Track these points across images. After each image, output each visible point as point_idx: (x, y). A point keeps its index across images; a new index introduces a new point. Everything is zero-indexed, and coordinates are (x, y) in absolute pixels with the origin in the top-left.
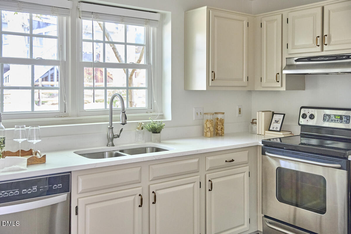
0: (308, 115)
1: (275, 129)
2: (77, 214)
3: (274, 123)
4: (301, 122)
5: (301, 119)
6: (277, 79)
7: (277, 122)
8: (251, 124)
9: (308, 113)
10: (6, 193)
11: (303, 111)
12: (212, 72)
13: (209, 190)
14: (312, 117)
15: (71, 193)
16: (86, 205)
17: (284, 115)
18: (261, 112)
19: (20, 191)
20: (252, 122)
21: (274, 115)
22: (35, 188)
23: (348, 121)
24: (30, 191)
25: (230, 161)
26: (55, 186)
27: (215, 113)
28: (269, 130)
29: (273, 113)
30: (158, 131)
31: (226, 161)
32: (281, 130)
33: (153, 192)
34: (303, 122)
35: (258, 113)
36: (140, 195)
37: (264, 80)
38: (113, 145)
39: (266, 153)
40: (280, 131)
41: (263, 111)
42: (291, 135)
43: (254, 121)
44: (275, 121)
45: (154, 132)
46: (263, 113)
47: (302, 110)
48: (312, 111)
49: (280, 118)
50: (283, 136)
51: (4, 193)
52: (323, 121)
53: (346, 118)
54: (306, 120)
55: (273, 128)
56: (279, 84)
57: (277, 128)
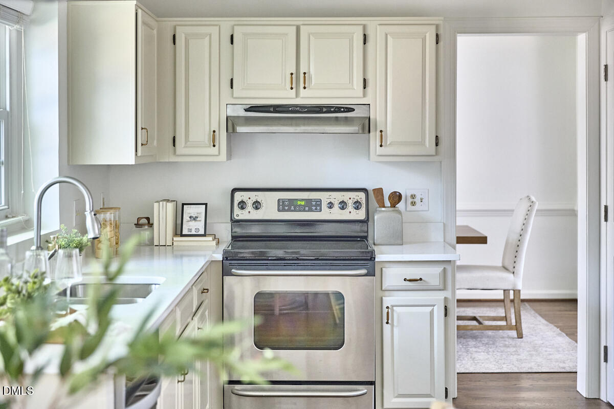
0: (250, 202)
1: (193, 233)
3: (188, 221)
4: (237, 216)
5: (237, 211)
6: (213, 142)
7: (194, 218)
8: (135, 226)
9: (249, 198)
11: (239, 196)
14: (257, 206)
17: (206, 204)
18: (164, 203)
20: (136, 222)
21: (186, 206)
23: (318, 208)
28: (182, 235)
29: (183, 204)
32: (208, 232)
34: (240, 214)
35: (156, 205)
40: (204, 235)
41: (168, 201)
43: (142, 221)
44: (190, 217)
46: (170, 204)
47: (236, 194)
48: (254, 196)
49: (199, 211)
52: (279, 210)
53: (314, 203)
54: (245, 212)
55: (190, 230)
56: (215, 151)
57: (197, 229)
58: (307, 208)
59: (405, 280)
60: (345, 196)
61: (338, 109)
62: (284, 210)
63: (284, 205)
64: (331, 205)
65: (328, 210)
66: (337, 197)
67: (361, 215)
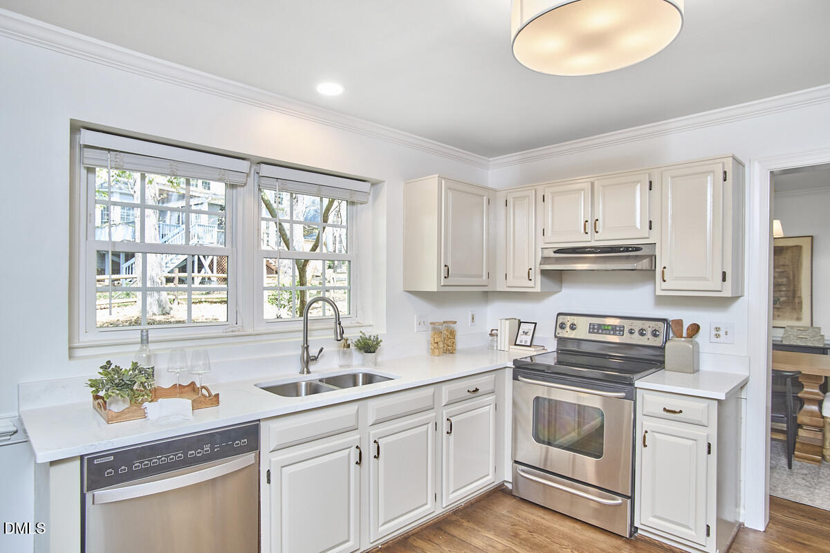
0: (568, 324)
1: (523, 344)
2: (269, 481)
3: (521, 335)
4: (558, 334)
5: (559, 330)
6: (529, 277)
7: (526, 333)
8: (489, 335)
9: (569, 321)
10: (163, 458)
11: (561, 319)
12: (446, 266)
13: (448, 433)
14: (573, 327)
15: (260, 452)
16: (283, 467)
17: (536, 324)
18: (504, 320)
19: (185, 454)
20: (490, 333)
21: (522, 324)
22: (207, 448)
23: (621, 333)
24: (201, 452)
25: (474, 391)
26: (237, 442)
27: (444, 322)
28: (515, 345)
29: (520, 323)
30: (372, 350)
31: (468, 391)
32: (533, 344)
33: (375, 442)
34: (561, 333)
35: (500, 321)
36: (357, 447)
37: (510, 277)
38: (308, 372)
39: (520, 378)
40: (530, 346)
41: (506, 319)
42: (544, 352)
43: (494, 332)
44: (523, 332)
45: (366, 352)
46: (507, 322)
47: (561, 317)
48: (572, 320)
49: (529, 328)
50: (535, 353)
51: (161, 458)
52: (589, 332)
53: (618, 328)
54: (564, 331)
55: (521, 341)
56: (531, 284)
57: (526, 342)
58: (612, 332)
59: (665, 409)
60: (646, 325)
61: (627, 249)
62: (594, 333)
63: (594, 328)
64: (631, 332)
65: (629, 335)
66: (638, 325)
67: (658, 342)
